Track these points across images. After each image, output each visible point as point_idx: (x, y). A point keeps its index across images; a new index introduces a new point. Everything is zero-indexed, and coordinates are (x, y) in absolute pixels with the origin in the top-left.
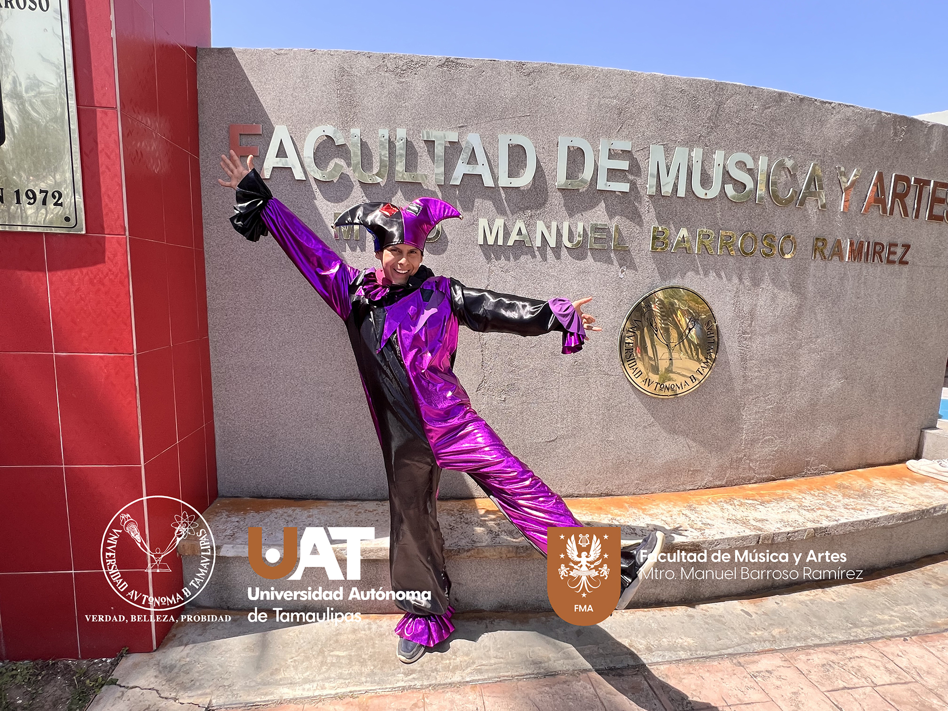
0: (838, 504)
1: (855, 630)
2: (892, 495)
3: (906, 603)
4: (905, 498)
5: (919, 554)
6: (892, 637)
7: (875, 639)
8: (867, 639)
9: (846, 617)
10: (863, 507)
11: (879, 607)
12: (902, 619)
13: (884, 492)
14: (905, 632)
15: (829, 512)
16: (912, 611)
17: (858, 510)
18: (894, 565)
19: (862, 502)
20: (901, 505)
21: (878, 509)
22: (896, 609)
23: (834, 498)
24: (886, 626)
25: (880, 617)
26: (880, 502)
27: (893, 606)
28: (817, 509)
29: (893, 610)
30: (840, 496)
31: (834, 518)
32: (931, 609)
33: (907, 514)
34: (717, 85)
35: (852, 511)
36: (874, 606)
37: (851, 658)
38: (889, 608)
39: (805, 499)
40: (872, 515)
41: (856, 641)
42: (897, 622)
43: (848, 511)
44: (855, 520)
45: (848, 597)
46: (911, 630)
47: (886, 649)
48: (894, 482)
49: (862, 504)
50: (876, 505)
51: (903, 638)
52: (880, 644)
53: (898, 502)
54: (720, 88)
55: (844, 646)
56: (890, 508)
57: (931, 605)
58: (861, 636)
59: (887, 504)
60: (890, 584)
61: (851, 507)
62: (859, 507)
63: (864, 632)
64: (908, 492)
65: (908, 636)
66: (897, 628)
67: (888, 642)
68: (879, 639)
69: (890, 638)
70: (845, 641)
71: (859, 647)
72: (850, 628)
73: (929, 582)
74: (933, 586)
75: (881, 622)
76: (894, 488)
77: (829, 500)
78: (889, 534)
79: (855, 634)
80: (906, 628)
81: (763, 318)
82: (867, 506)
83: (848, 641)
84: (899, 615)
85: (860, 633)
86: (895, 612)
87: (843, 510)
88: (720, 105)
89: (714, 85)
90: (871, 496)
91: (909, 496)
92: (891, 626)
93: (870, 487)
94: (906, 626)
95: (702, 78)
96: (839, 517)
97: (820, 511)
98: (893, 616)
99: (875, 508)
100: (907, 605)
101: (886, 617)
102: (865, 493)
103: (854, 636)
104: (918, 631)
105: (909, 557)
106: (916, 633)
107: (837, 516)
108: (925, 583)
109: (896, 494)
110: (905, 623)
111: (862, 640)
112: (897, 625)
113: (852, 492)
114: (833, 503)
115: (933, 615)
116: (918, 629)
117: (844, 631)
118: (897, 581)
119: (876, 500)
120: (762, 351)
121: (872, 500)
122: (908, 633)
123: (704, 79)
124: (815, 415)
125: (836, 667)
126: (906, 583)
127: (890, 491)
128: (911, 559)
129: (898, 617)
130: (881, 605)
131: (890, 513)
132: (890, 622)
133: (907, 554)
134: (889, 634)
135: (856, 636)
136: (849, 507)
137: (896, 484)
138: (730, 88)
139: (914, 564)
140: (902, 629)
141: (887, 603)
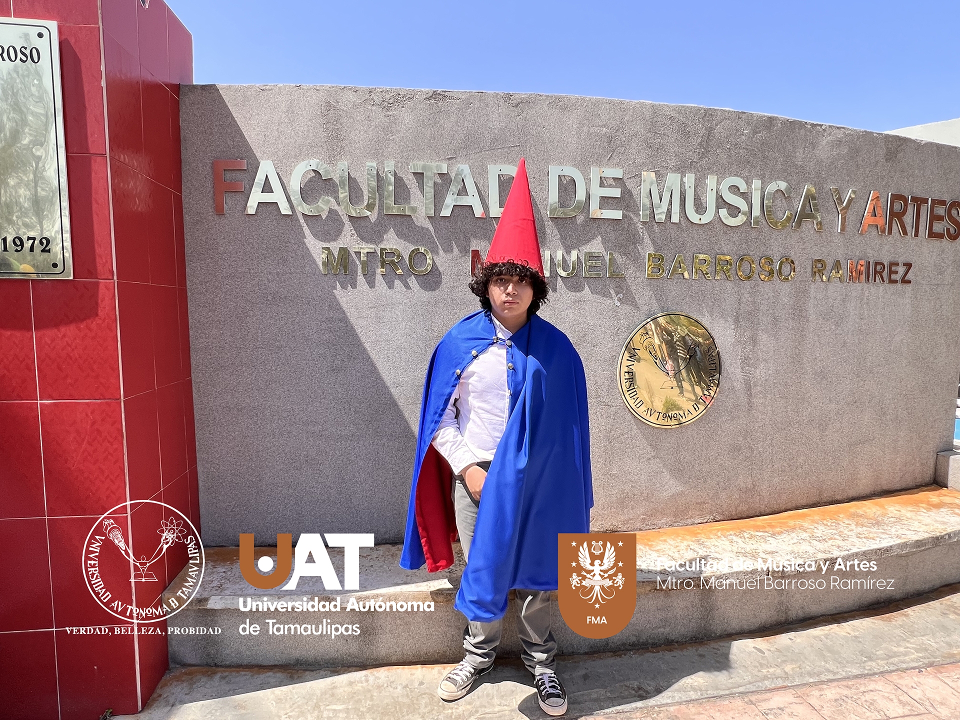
0: (850, 533)
1: (870, 663)
2: (906, 522)
3: (922, 634)
4: (920, 525)
5: (937, 583)
6: (907, 669)
7: (890, 672)
8: (882, 673)
9: (862, 651)
10: (876, 535)
11: (894, 639)
12: (917, 651)
13: (899, 520)
14: (921, 663)
15: (842, 542)
16: (929, 642)
17: (870, 538)
18: (911, 596)
19: (875, 530)
20: (914, 533)
21: (892, 538)
22: (912, 641)
23: (846, 527)
24: (902, 658)
25: (895, 649)
26: (893, 530)
27: (909, 638)
28: (829, 539)
29: (908, 641)
30: (853, 525)
31: (845, 547)
32: (947, 639)
33: (920, 541)
34: (706, 111)
35: (864, 540)
36: (889, 638)
37: (865, 692)
38: (905, 640)
39: (817, 529)
40: (885, 544)
41: (871, 675)
42: (913, 654)
43: (860, 540)
44: (866, 549)
45: (864, 630)
46: (926, 661)
47: (901, 682)
48: (910, 508)
49: (876, 533)
50: (890, 533)
51: (918, 670)
52: (894, 677)
53: (912, 529)
54: (708, 114)
55: (859, 680)
56: (903, 536)
57: (948, 635)
58: (875, 670)
59: (900, 532)
60: (906, 616)
61: (864, 536)
62: (871, 535)
63: (878, 665)
64: (923, 519)
65: (923, 668)
66: (912, 660)
67: (903, 674)
68: (894, 671)
69: (905, 670)
70: (860, 675)
71: (872, 681)
72: (865, 661)
73: (948, 612)
74: (950, 616)
75: (896, 655)
76: (909, 515)
77: (842, 529)
78: (904, 563)
79: (869, 668)
80: (921, 660)
81: (765, 342)
82: (880, 535)
83: (861, 675)
84: (915, 646)
85: (873, 666)
86: (911, 643)
87: (855, 540)
88: (710, 130)
89: (702, 111)
90: (885, 523)
91: (924, 523)
92: (907, 658)
93: (884, 515)
94: (921, 657)
95: (691, 105)
96: (851, 547)
97: (832, 541)
98: (908, 648)
99: (887, 536)
100: (923, 636)
101: (902, 649)
102: (879, 522)
103: (869, 670)
104: (934, 662)
105: (926, 586)
106: (931, 665)
107: (848, 545)
108: (943, 613)
109: (910, 521)
110: (921, 655)
111: (876, 674)
112: (913, 656)
113: (866, 520)
114: (846, 532)
115: (949, 645)
116: (934, 660)
117: (859, 665)
118: (915, 613)
119: (889, 528)
120: (766, 376)
121: (885, 527)
122: (923, 664)
123: (693, 105)
124: (824, 441)
125: (850, 701)
126: (924, 614)
127: (905, 518)
128: (929, 588)
129: (913, 648)
130: (897, 638)
131: (903, 541)
132: (906, 654)
133: (925, 584)
134: (904, 666)
135: (870, 670)
136: (861, 536)
137: (911, 511)
138: (719, 113)
139: (933, 594)
140: (917, 660)
141: (902, 635)
